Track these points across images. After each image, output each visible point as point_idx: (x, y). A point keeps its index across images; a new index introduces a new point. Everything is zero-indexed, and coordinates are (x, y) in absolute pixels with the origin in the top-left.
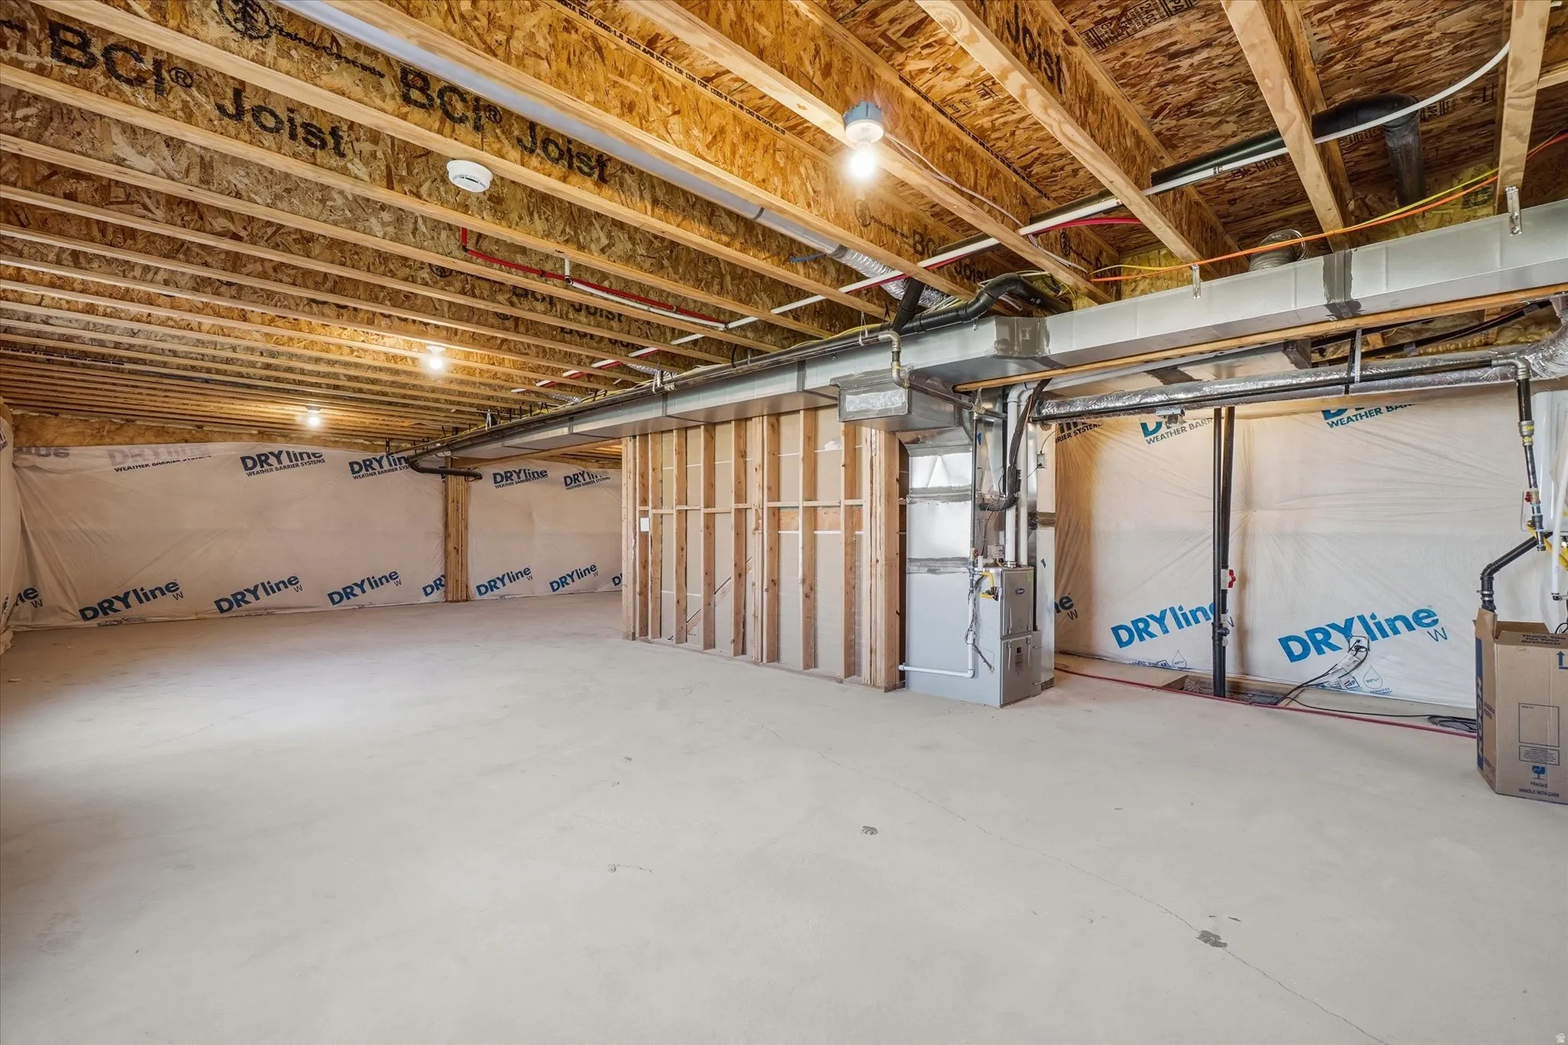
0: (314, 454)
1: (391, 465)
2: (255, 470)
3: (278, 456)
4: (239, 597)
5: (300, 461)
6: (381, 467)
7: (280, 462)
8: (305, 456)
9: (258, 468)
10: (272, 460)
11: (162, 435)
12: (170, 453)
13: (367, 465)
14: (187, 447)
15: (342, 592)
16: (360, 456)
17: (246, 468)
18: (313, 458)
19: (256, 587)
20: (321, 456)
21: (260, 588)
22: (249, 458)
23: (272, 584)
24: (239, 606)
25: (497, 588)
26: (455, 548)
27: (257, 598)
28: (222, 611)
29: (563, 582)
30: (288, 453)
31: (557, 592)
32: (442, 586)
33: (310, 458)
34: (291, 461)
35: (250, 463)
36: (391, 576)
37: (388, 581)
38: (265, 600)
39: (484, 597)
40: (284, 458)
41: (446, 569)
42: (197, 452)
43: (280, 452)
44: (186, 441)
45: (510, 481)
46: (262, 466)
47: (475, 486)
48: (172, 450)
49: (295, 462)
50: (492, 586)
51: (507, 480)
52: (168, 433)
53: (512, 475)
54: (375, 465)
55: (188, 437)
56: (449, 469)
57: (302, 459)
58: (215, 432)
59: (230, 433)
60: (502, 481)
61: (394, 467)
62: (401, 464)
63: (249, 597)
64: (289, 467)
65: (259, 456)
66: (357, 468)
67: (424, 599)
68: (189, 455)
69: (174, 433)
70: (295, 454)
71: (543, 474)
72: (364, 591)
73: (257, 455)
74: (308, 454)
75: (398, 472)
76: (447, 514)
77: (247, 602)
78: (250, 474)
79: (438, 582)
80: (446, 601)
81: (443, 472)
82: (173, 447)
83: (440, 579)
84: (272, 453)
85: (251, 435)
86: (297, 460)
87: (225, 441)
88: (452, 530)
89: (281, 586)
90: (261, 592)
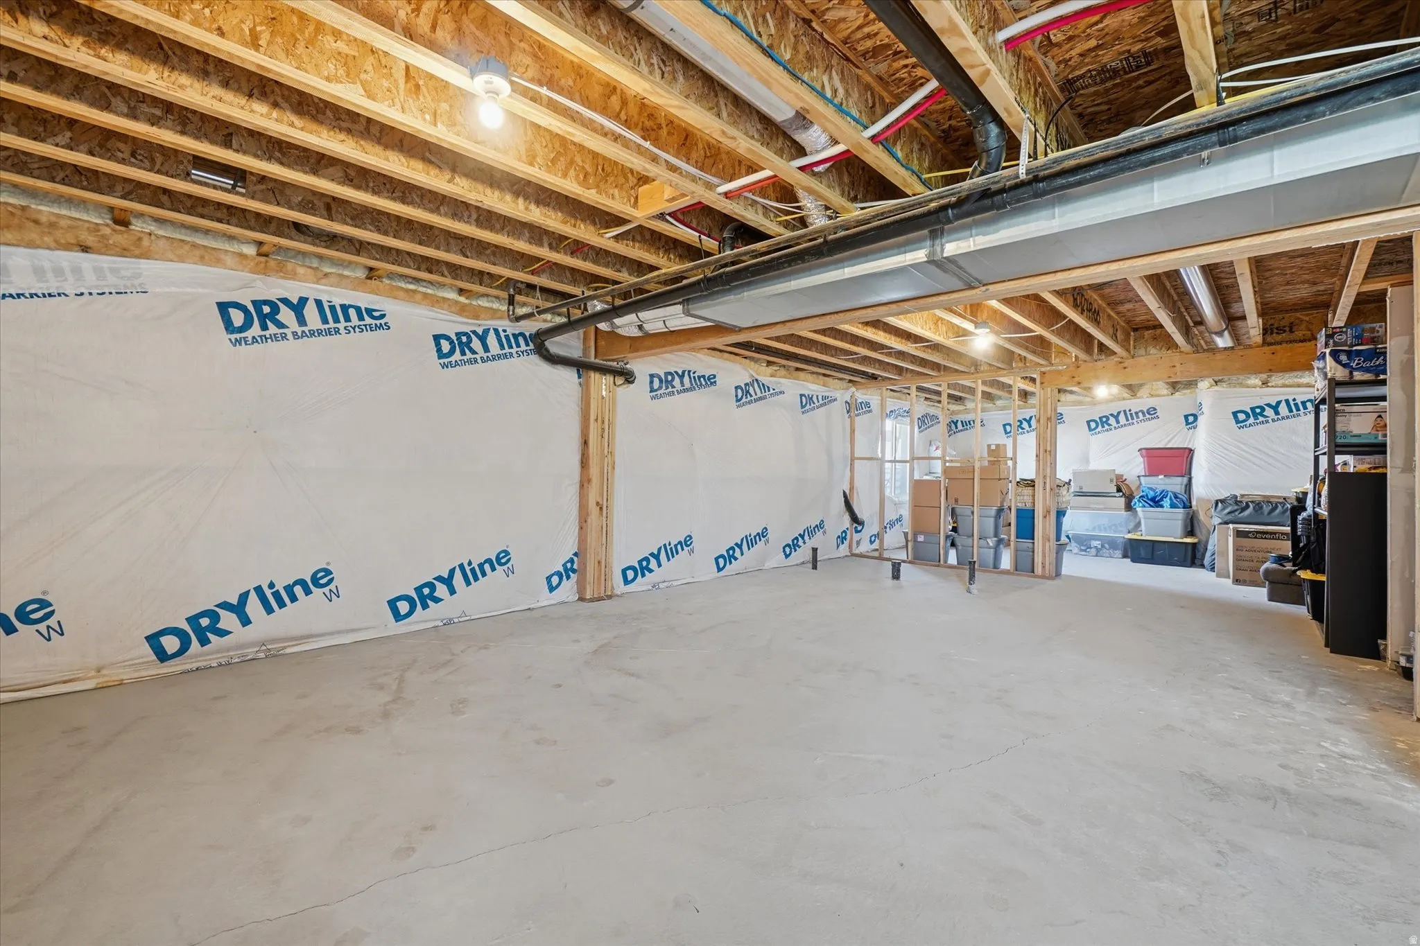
0: (369, 312)
1: (502, 347)
2: (249, 334)
3: (298, 308)
4: (205, 622)
5: (342, 325)
6: (486, 349)
7: (302, 321)
8: (352, 312)
9: (255, 330)
10: (286, 315)
11: (20, 227)
12: (39, 272)
13: (462, 343)
14: (86, 261)
15: (414, 595)
16: (452, 325)
17: (228, 325)
18: (368, 320)
19: (244, 597)
20: (383, 316)
21: (253, 599)
22: (237, 305)
23: (279, 587)
24: (204, 641)
25: (651, 571)
26: (598, 504)
27: (246, 621)
28: (162, 656)
29: (730, 557)
30: (319, 303)
31: (722, 573)
32: (574, 571)
33: (361, 318)
34: (325, 321)
35: (237, 318)
36: (498, 559)
37: (493, 569)
38: (263, 624)
39: (632, 587)
40: (310, 311)
41: (582, 540)
42: (112, 279)
43: (303, 301)
44: (85, 249)
45: (670, 389)
46: (264, 327)
47: (625, 392)
48: (47, 265)
49: (332, 325)
50: (643, 568)
51: (667, 388)
52: (36, 222)
53: (673, 379)
54: (476, 344)
55: (90, 240)
56: (592, 359)
57: (348, 319)
58: (158, 237)
59: (194, 246)
60: (660, 388)
61: (507, 350)
62: (518, 346)
63: (228, 620)
64: (320, 333)
65: (257, 304)
66: (446, 346)
67: (547, 599)
68: (90, 281)
69: (52, 225)
70: (332, 308)
71: (711, 380)
72: (452, 591)
73: (254, 302)
74: (358, 310)
75: (515, 360)
76: (586, 443)
77: (223, 633)
78: (238, 342)
79: (569, 565)
80: (581, 599)
81: (581, 366)
82: (48, 258)
83: (572, 561)
84: (285, 301)
85: (242, 256)
86: (337, 320)
87: (182, 259)
88: (594, 471)
89: (298, 590)
90: (254, 607)
